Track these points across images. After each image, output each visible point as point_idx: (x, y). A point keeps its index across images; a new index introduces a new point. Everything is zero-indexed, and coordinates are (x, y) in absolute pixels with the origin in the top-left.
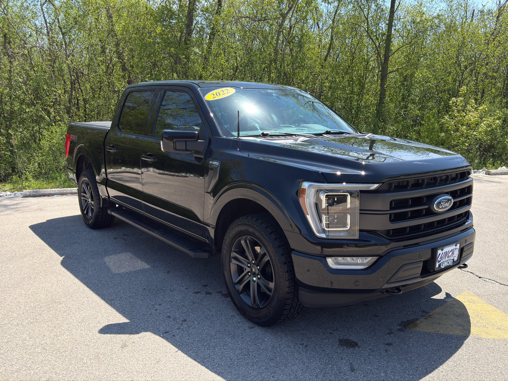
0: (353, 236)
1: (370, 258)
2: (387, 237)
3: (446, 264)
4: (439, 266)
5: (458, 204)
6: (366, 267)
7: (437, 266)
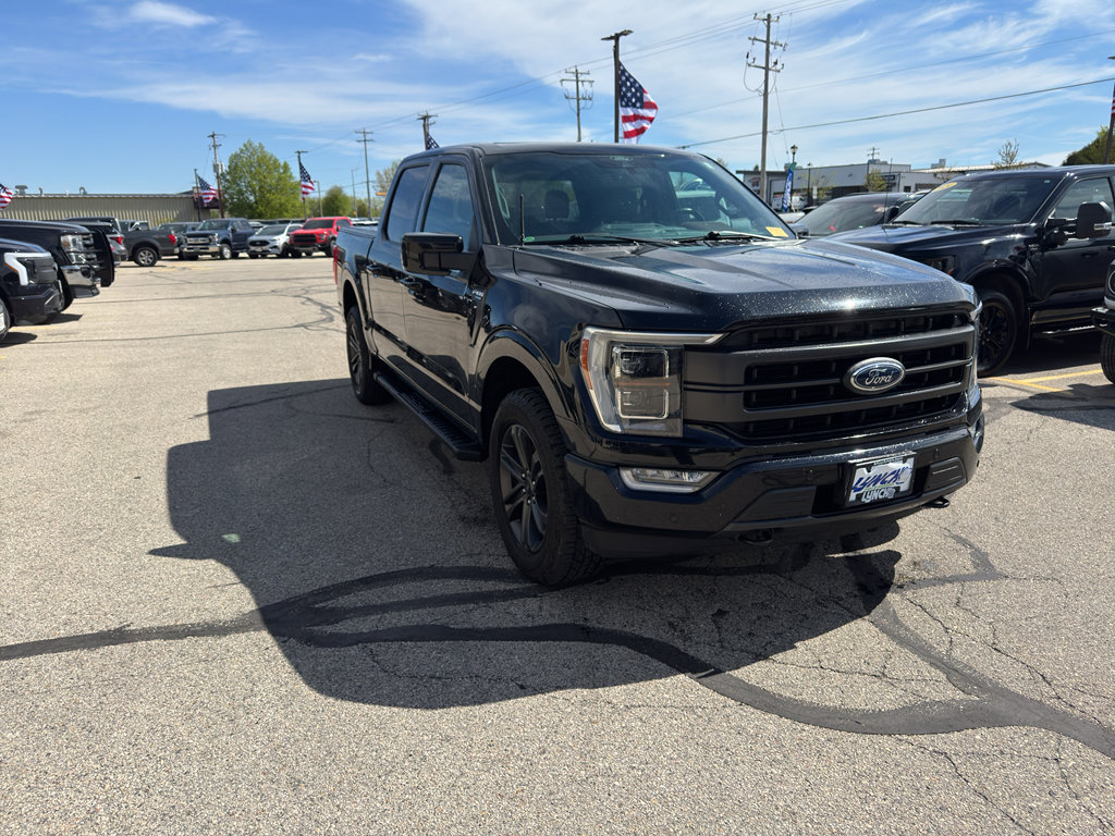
0: (672, 431)
1: (706, 474)
2: (741, 437)
3: (876, 496)
4: (859, 497)
5: (927, 379)
6: (697, 489)
7: (853, 496)
